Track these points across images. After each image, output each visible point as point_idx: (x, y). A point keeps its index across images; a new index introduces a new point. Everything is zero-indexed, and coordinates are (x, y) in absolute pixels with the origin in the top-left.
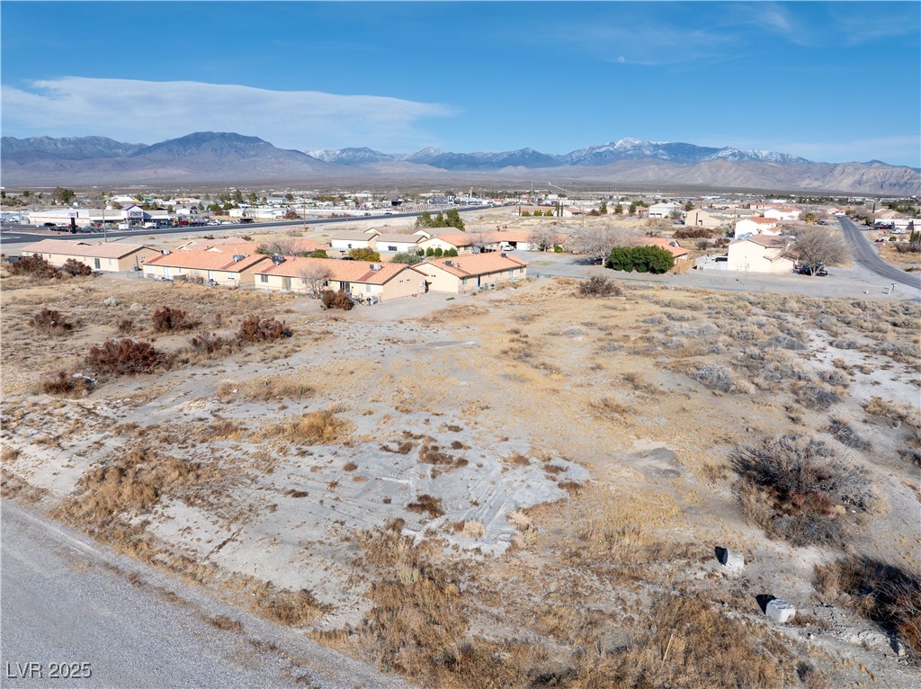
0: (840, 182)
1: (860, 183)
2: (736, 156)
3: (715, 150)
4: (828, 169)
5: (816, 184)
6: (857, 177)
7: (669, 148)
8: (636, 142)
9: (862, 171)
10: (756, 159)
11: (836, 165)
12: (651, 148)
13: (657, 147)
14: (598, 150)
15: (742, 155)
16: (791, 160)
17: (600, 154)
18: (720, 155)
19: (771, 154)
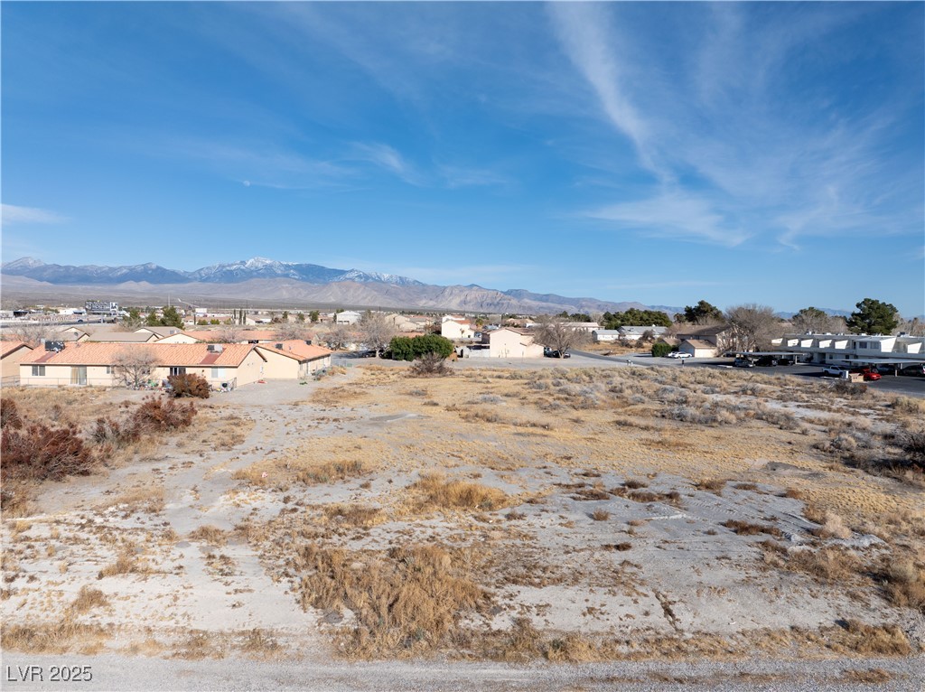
0: (450, 301)
1: (465, 302)
2: (361, 278)
3: (343, 272)
4: (439, 291)
5: (431, 303)
6: (463, 298)
7: (299, 268)
8: (267, 262)
9: (466, 293)
10: (379, 280)
11: (445, 288)
12: (282, 268)
13: (288, 266)
14: (228, 268)
15: (367, 277)
16: (408, 282)
17: (231, 272)
18: (347, 276)
19: (391, 277)
